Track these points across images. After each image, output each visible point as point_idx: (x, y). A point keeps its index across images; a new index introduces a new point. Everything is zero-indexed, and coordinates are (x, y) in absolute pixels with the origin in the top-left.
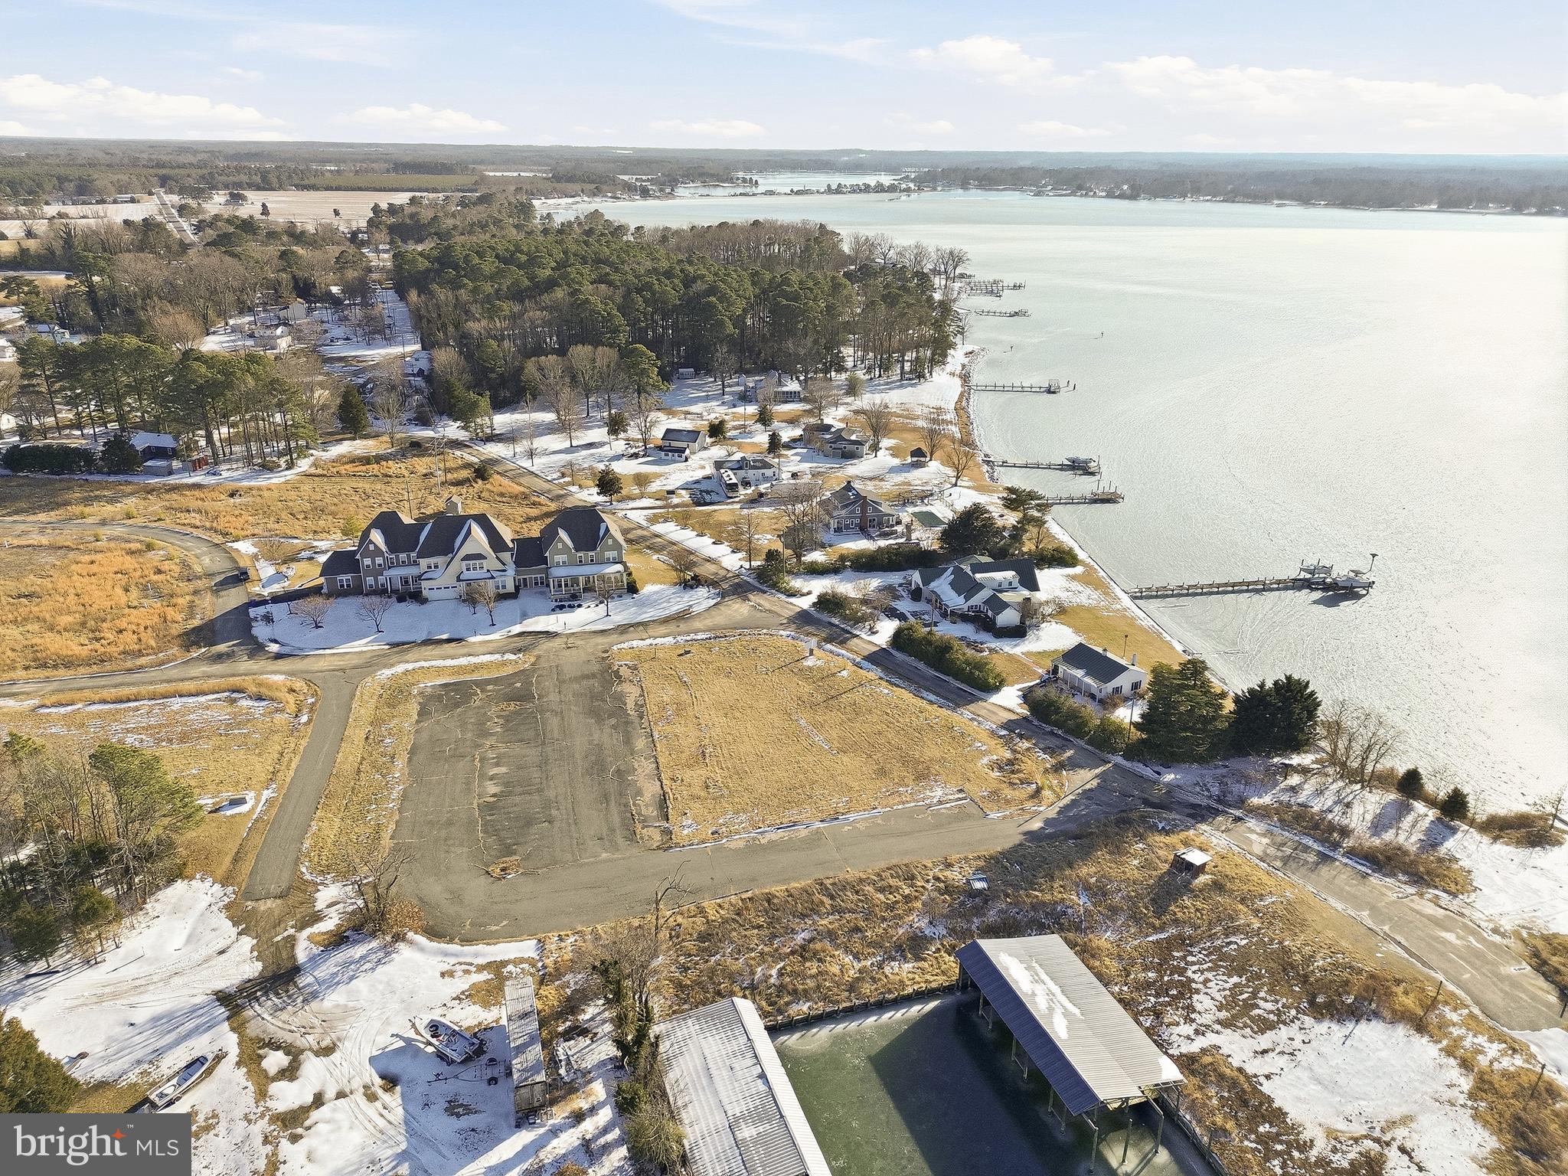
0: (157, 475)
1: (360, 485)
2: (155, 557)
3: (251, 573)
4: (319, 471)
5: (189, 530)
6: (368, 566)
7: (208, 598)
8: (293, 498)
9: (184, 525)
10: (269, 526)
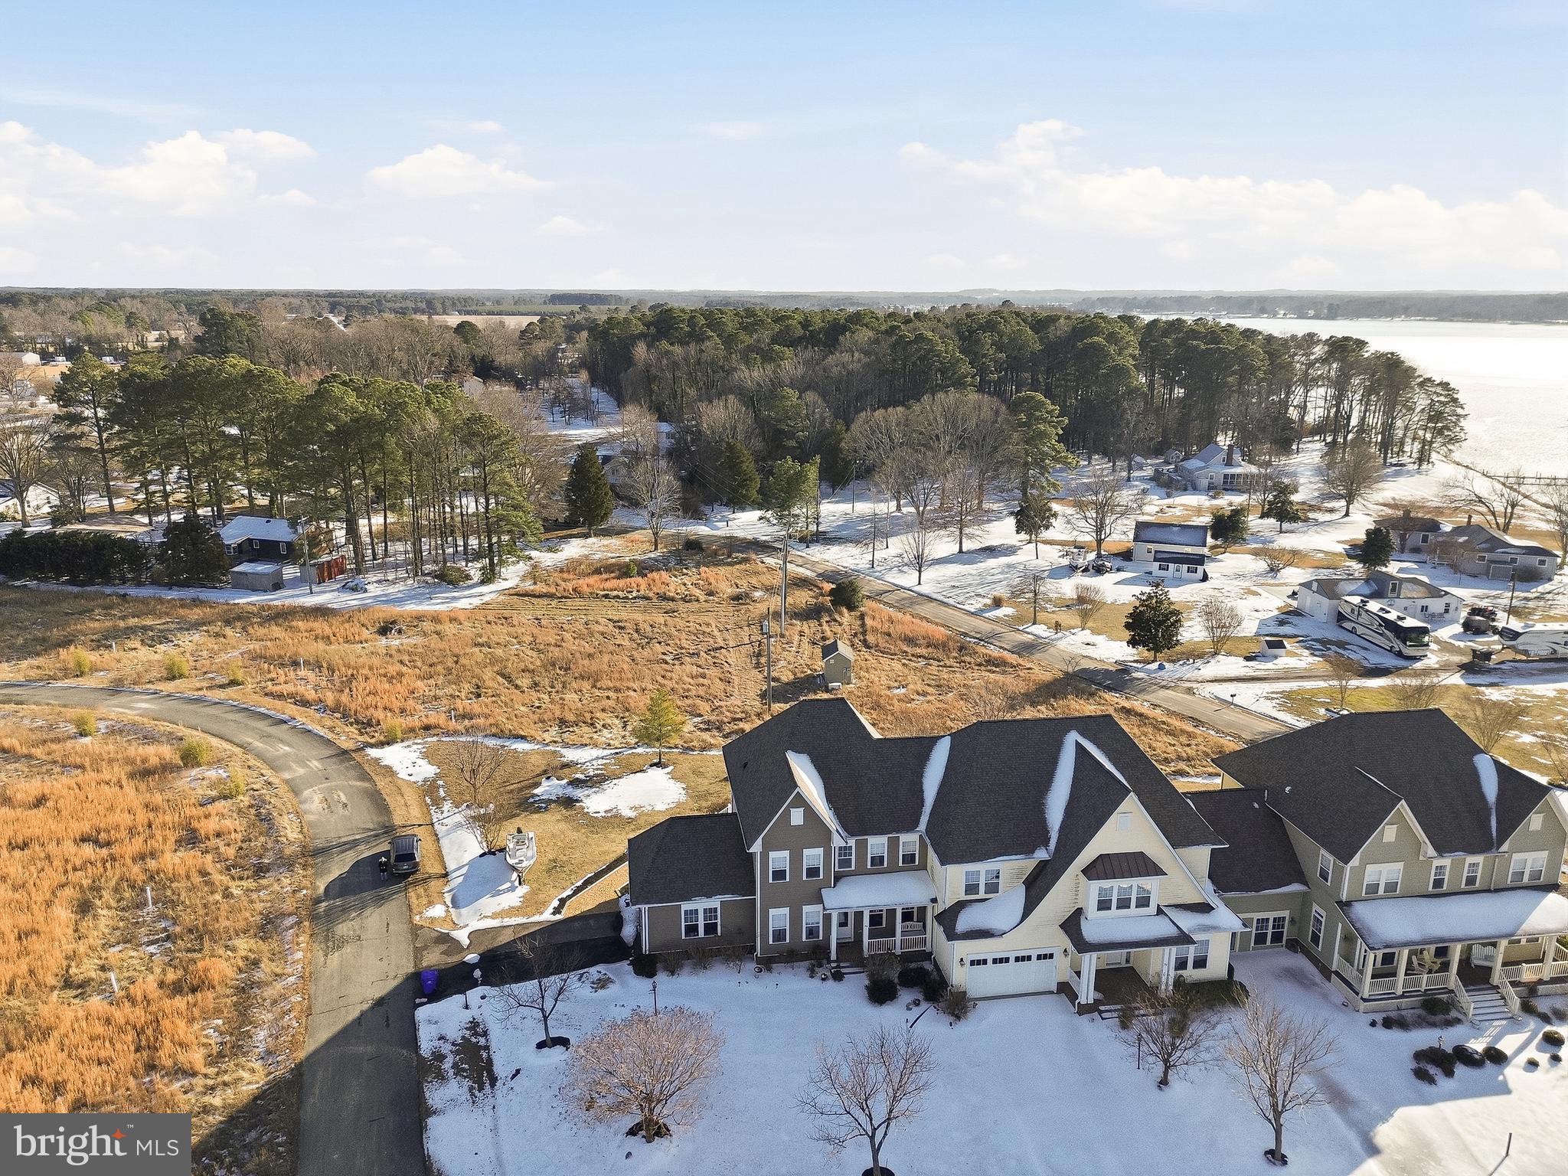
0: (255, 590)
1: (624, 615)
2: (192, 783)
3: (423, 852)
4: (540, 588)
5: (290, 709)
6: (779, 874)
7: (301, 949)
8: (502, 639)
9: (280, 696)
10: (459, 705)
